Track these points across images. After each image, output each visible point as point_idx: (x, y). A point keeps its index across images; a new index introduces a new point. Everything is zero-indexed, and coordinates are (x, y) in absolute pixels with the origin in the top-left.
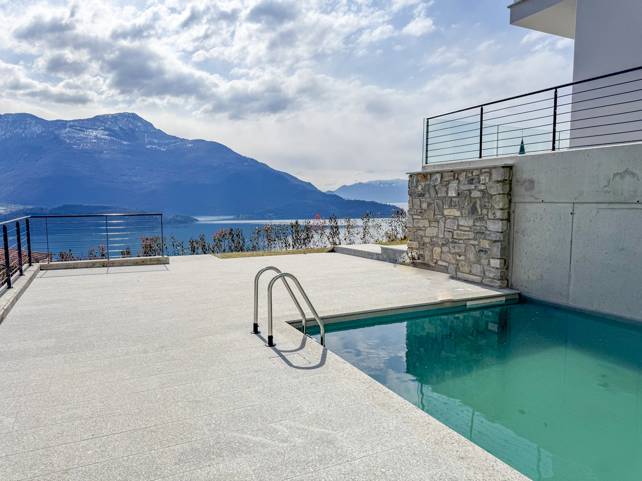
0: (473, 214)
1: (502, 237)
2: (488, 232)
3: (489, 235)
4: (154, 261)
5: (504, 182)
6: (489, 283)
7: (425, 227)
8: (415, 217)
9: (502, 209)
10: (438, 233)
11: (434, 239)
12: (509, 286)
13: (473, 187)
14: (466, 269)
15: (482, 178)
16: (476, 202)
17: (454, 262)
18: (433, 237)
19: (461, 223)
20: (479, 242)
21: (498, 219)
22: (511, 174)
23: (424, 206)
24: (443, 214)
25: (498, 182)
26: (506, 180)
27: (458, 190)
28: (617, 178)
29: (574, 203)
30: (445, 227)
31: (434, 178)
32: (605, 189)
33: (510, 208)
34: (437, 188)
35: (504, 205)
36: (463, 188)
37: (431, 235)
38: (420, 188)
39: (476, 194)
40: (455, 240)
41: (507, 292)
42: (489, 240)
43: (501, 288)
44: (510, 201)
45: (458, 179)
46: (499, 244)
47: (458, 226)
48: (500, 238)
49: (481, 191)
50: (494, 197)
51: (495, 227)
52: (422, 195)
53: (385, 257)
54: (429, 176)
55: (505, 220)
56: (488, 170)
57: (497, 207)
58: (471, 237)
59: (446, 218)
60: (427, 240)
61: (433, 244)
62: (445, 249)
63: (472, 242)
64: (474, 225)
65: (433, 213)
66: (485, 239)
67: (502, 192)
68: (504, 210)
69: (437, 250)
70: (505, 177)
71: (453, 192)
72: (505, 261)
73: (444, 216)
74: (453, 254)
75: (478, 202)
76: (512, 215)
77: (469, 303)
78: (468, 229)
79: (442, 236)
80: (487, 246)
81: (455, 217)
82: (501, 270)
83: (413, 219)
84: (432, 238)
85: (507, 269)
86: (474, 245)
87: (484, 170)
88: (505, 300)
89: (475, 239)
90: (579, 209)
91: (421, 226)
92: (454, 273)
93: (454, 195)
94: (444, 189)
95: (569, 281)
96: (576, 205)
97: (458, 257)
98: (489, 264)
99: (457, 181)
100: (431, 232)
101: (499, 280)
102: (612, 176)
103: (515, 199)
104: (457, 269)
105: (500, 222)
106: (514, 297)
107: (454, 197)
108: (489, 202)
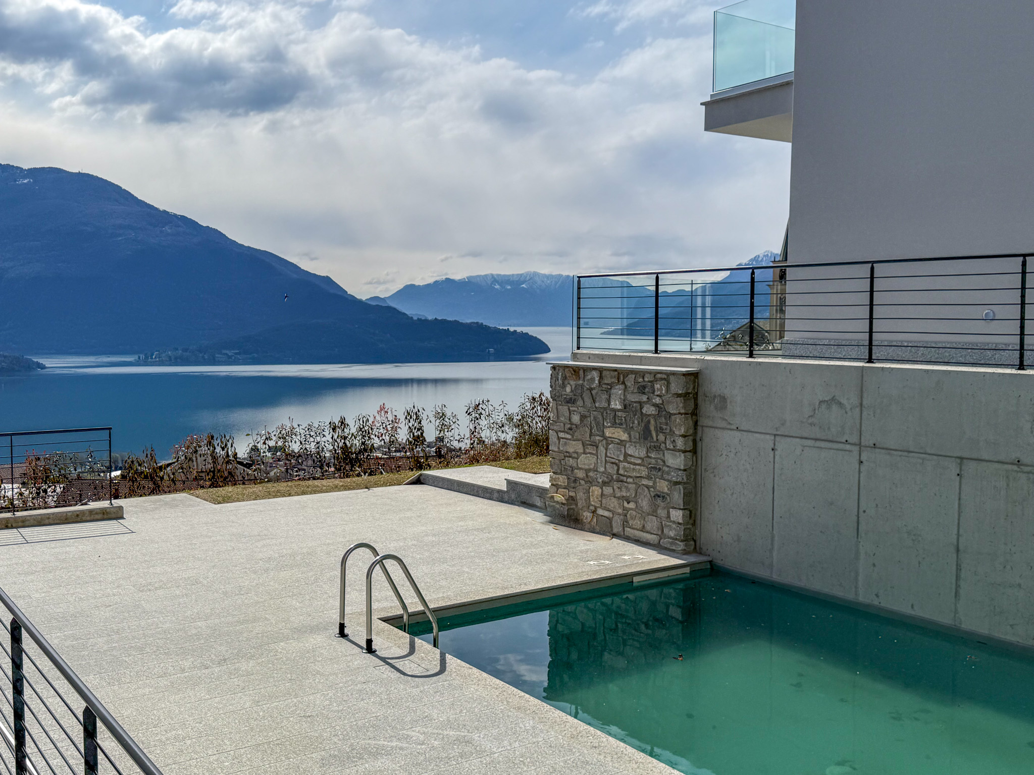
0: (645, 439)
1: (684, 477)
2: (666, 469)
3: (668, 473)
4: (97, 513)
5: (685, 396)
6: (668, 546)
7: (577, 453)
8: (561, 435)
9: (684, 436)
10: (596, 464)
11: (591, 474)
12: (697, 550)
13: (644, 398)
14: (637, 523)
15: (657, 386)
16: (649, 422)
17: (620, 511)
18: (590, 470)
19: (630, 452)
20: (655, 483)
21: (679, 451)
22: (696, 384)
23: (576, 418)
24: (603, 435)
25: (679, 395)
26: (689, 393)
27: (624, 400)
28: (824, 406)
29: (775, 435)
30: (606, 456)
31: (589, 377)
32: (810, 421)
33: (695, 433)
34: (594, 392)
35: (688, 430)
36: (632, 398)
37: (587, 467)
38: (568, 389)
39: (649, 410)
40: (622, 478)
41: (692, 559)
42: (668, 480)
43: (685, 552)
44: (696, 424)
45: (623, 383)
46: (681, 487)
47: (626, 455)
48: (683, 479)
49: (655, 405)
50: (673, 417)
51: (676, 461)
52: (571, 401)
53: (513, 496)
54: (581, 372)
55: (690, 451)
56: (664, 376)
57: (677, 433)
58: (644, 474)
59: (608, 441)
60: (580, 474)
61: (590, 482)
62: (608, 490)
63: (645, 482)
64: (648, 457)
65: (589, 431)
66: (662, 478)
67: (683, 411)
68: (686, 438)
69: (596, 491)
70: (688, 389)
71: (617, 402)
72: (691, 512)
73: (605, 438)
74: (619, 498)
75: (652, 422)
76: (699, 444)
77: (636, 579)
78: (639, 461)
79: (602, 469)
80: (666, 490)
81: (622, 441)
82: (685, 527)
83: (559, 438)
84: (587, 471)
85: (694, 524)
86: (648, 487)
87: (659, 376)
88: (688, 571)
89: (649, 478)
90: (782, 444)
91: (571, 450)
92: (621, 529)
93: (619, 407)
94: (605, 396)
95: (772, 544)
96: (778, 438)
97: (626, 504)
98: (669, 517)
99: (622, 387)
100: (586, 461)
101: (682, 541)
102: (817, 403)
103: (703, 421)
104: (625, 524)
105: (682, 455)
106: (702, 567)
107: (619, 410)
108: (667, 424)
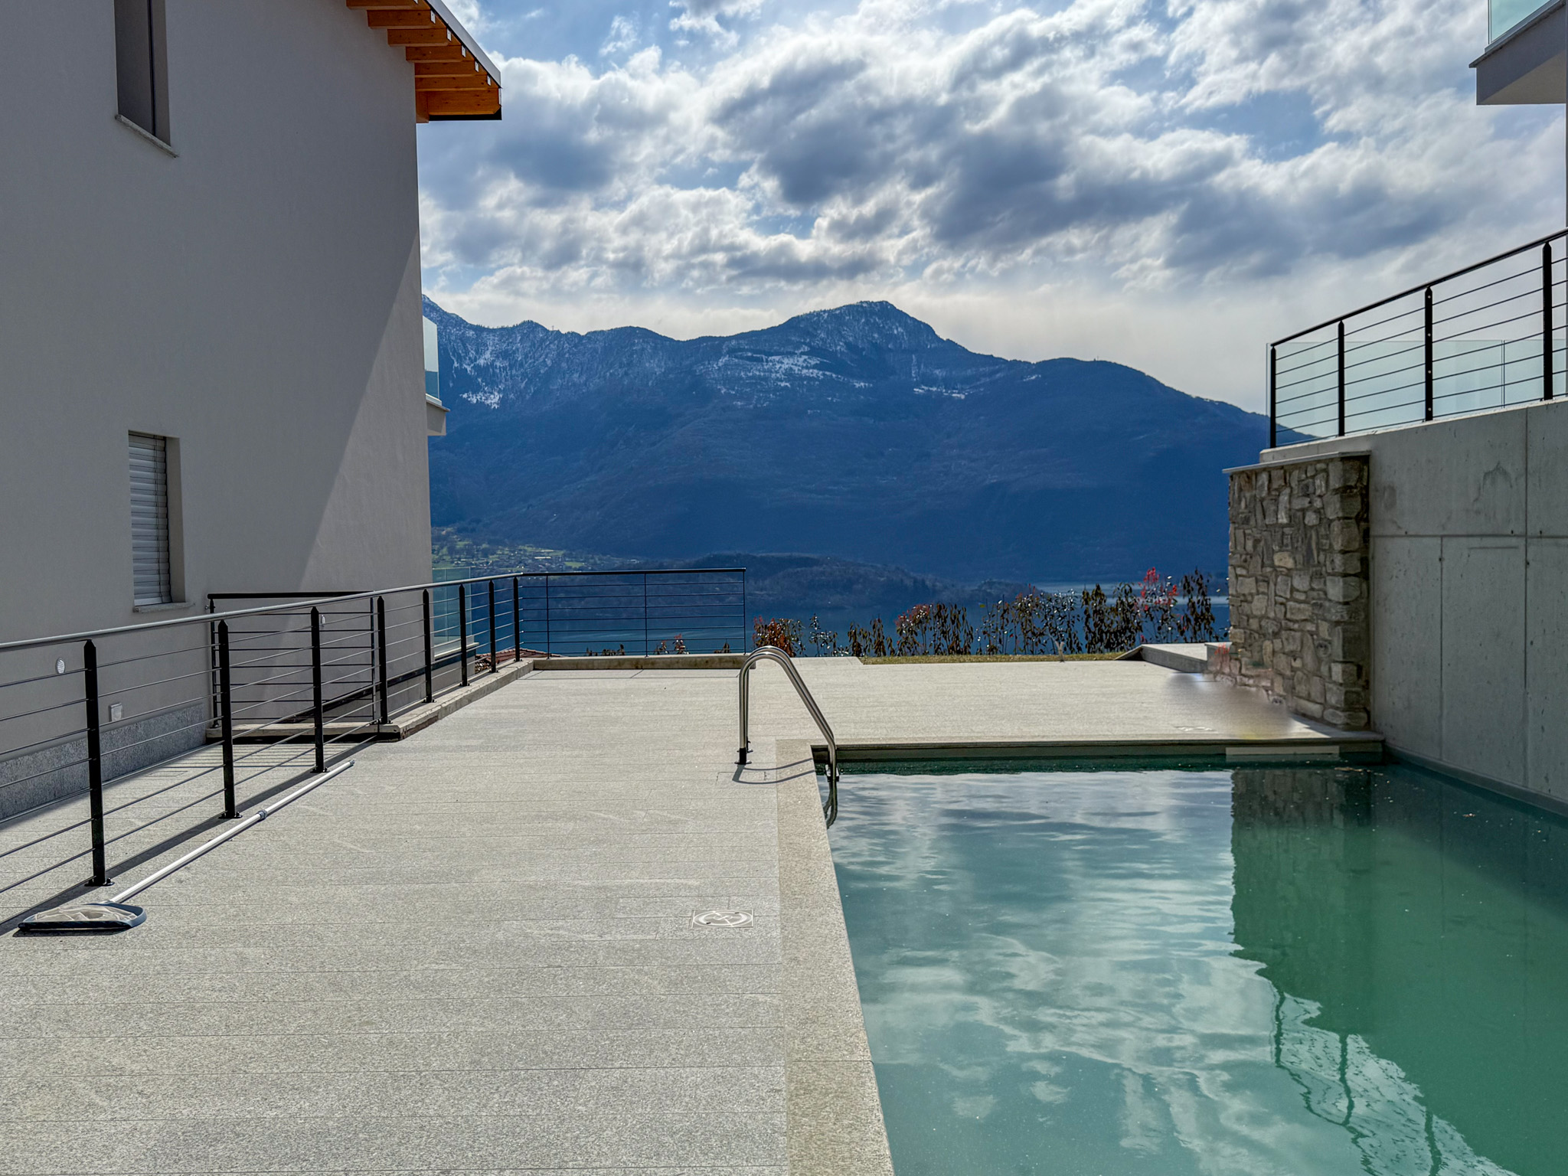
0: (1308, 563)
1: (1345, 614)
2: (1328, 604)
3: (1329, 610)
5: (1344, 492)
6: (1331, 719)
7: (1251, 595)
8: (1238, 571)
9: (1344, 552)
10: (1268, 608)
11: (1263, 623)
12: (1370, 725)
13: (1307, 502)
14: (1304, 689)
15: (1318, 482)
16: (1311, 537)
17: (1289, 673)
18: (1262, 617)
19: (1295, 584)
20: (1317, 627)
21: (1340, 574)
22: (1366, 474)
23: (1250, 545)
24: (1273, 565)
25: (1336, 491)
26: (1351, 487)
27: (1290, 510)
28: (1488, 481)
29: (1442, 537)
30: (1276, 595)
31: (1262, 483)
32: (1475, 507)
33: (1365, 547)
34: (1264, 504)
35: (1348, 542)
36: (1296, 504)
37: (1260, 613)
38: (1243, 504)
39: (1311, 519)
40: (1291, 624)
41: (1348, 735)
42: (1329, 621)
43: (1348, 728)
45: (1290, 484)
46: (1341, 628)
47: (1292, 590)
48: (1342, 616)
49: (1317, 511)
50: (1332, 525)
51: (1336, 591)
52: (1247, 521)
54: (1254, 478)
55: (1355, 575)
56: (1323, 466)
57: (1335, 548)
58: (1308, 615)
59: (1277, 572)
60: (1257, 625)
61: (1264, 634)
62: (1278, 644)
63: (1309, 627)
64: (1312, 589)
65: (1260, 561)
66: (1324, 618)
67: (1344, 514)
68: (1348, 555)
69: (1270, 647)
70: (1346, 480)
71: (1284, 514)
72: (1360, 668)
73: (1275, 569)
74: (1288, 655)
75: (1314, 536)
76: (1373, 565)
77: (1229, 752)
78: (1304, 597)
79: (1273, 614)
80: (1327, 635)
81: (1288, 570)
82: (1348, 689)
83: (1237, 576)
84: (1260, 619)
85: (1367, 686)
86: (1311, 634)
87: (1319, 467)
88: (1335, 752)
89: (1312, 620)
90: (1451, 549)
91: (1246, 591)
93: (1285, 521)
94: (1273, 508)
95: (1441, 708)
96: (1445, 540)
97: (1293, 662)
98: (1330, 675)
99: (1288, 490)
100: (1259, 605)
101: (1343, 711)
102: (1482, 478)
103: (1375, 529)
104: (1293, 690)
105: (1341, 580)
106: (1370, 748)
107: (1285, 526)
108: (1326, 537)
